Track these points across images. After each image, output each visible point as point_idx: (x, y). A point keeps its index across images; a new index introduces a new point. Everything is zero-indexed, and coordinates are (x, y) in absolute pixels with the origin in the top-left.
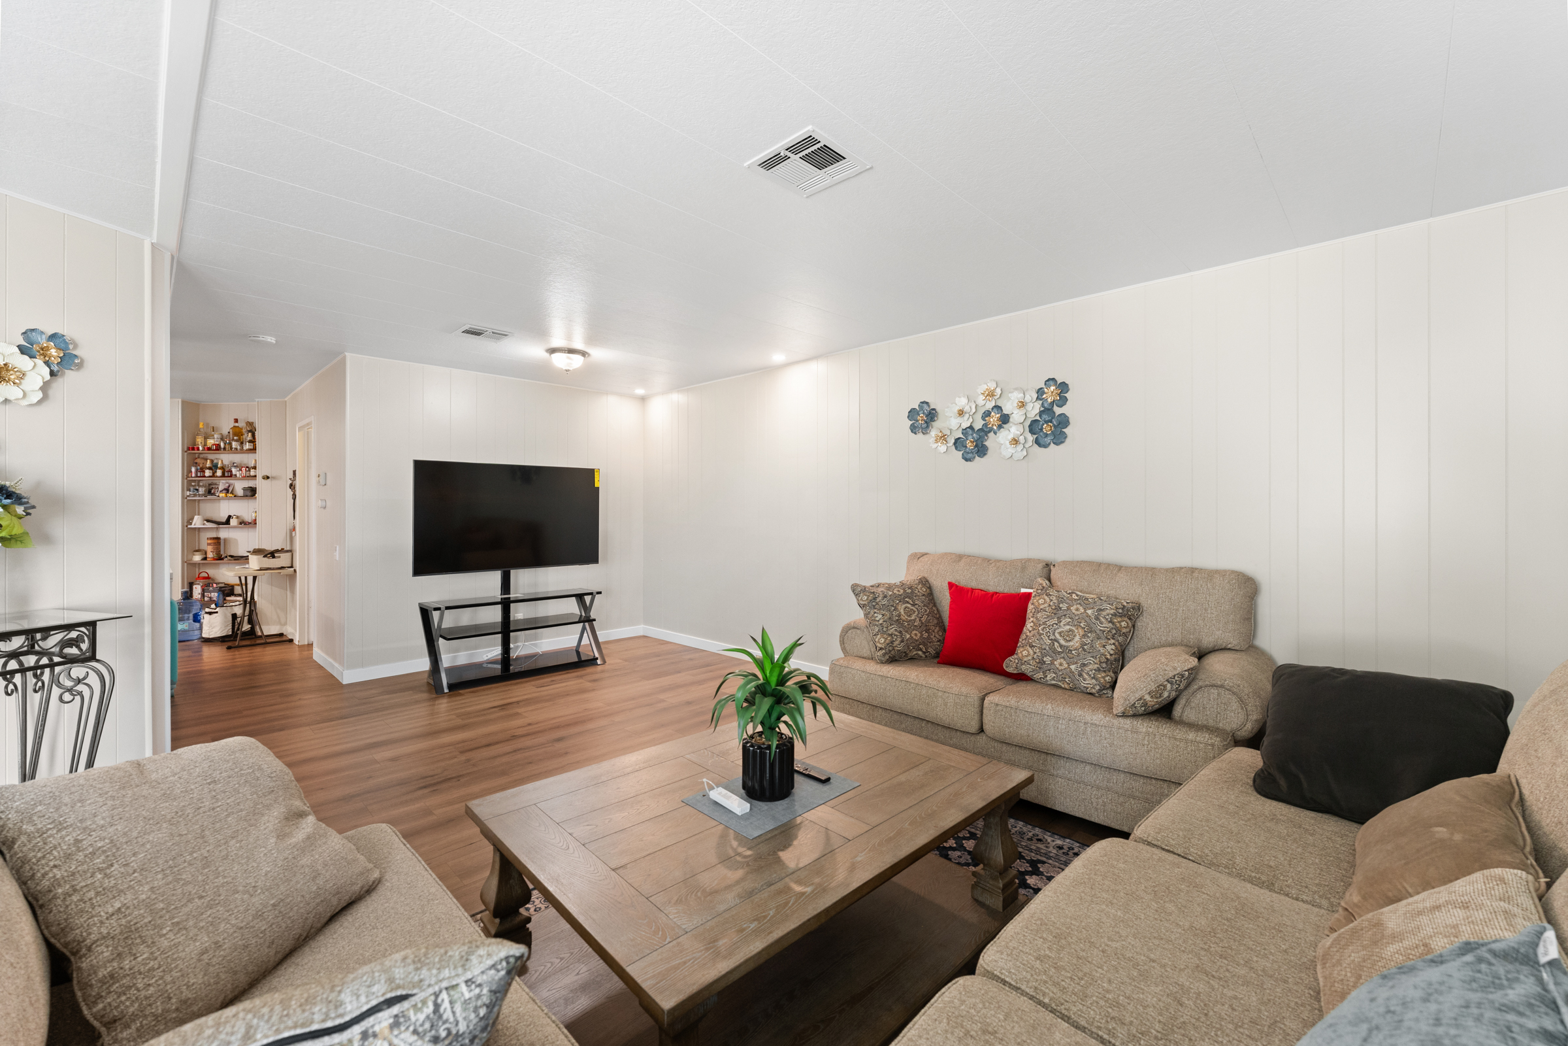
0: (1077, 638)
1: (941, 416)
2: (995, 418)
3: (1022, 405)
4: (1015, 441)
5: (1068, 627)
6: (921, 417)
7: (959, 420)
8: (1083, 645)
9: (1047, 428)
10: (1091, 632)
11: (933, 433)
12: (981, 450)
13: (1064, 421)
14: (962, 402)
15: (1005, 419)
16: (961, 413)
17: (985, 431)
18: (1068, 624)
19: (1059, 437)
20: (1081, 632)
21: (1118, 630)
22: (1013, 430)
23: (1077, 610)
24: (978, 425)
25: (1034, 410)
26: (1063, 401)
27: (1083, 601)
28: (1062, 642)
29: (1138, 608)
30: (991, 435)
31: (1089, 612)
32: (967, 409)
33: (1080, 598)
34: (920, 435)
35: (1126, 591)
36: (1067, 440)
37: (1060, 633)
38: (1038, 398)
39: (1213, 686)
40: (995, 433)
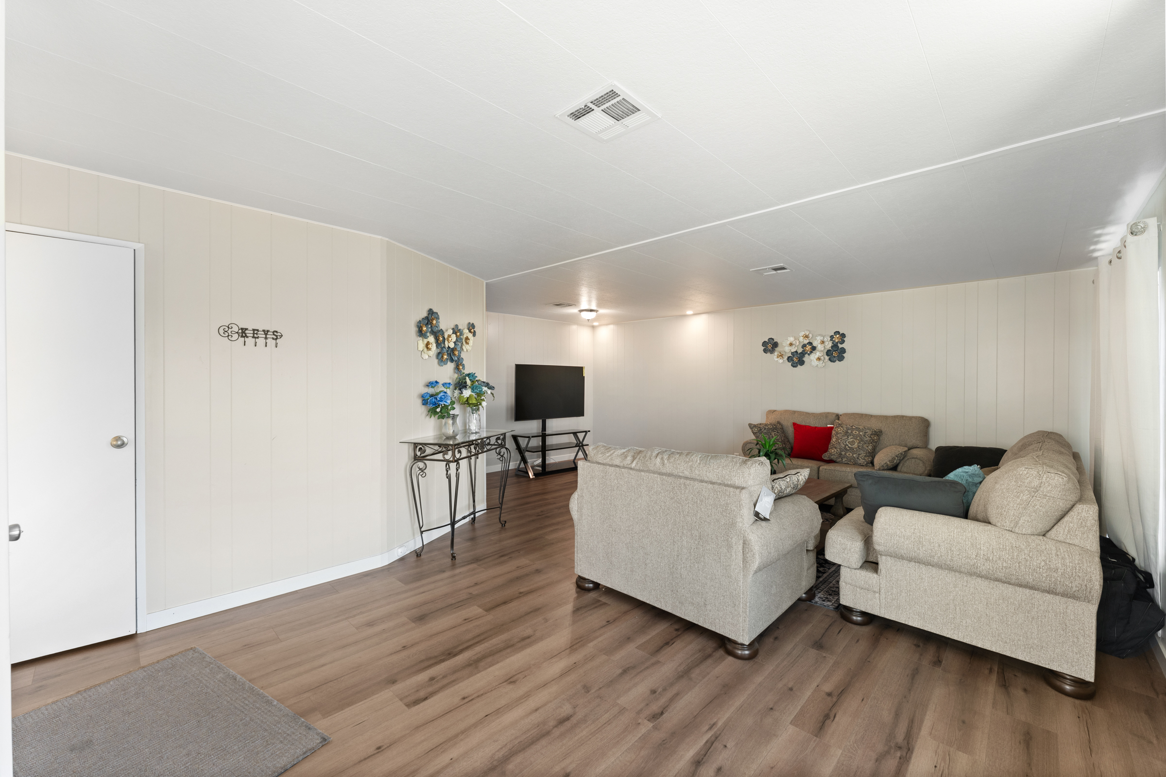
0: (856, 444)
1: (779, 345)
2: (808, 348)
3: (823, 342)
4: (819, 359)
5: (852, 440)
6: (770, 346)
7: (790, 348)
8: (859, 446)
9: (835, 354)
10: (862, 441)
11: (776, 353)
12: (802, 363)
13: (843, 351)
14: (791, 339)
15: (814, 348)
16: (791, 344)
17: (803, 354)
18: (852, 438)
19: (841, 358)
20: (858, 441)
21: (873, 440)
22: (817, 354)
23: (856, 433)
24: (800, 350)
25: (829, 345)
26: (843, 342)
27: (858, 429)
28: (850, 446)
29: (881, 432)
30: (806, 355)
31: (861, 433)
32: (794, 343)
33: (857, 428)
34: (769, 354)
35: (876, 425)
36: (845, 359)
37: (848, 442)
38: (831, 340)
39: (913, 458)
40: (809, 355)
